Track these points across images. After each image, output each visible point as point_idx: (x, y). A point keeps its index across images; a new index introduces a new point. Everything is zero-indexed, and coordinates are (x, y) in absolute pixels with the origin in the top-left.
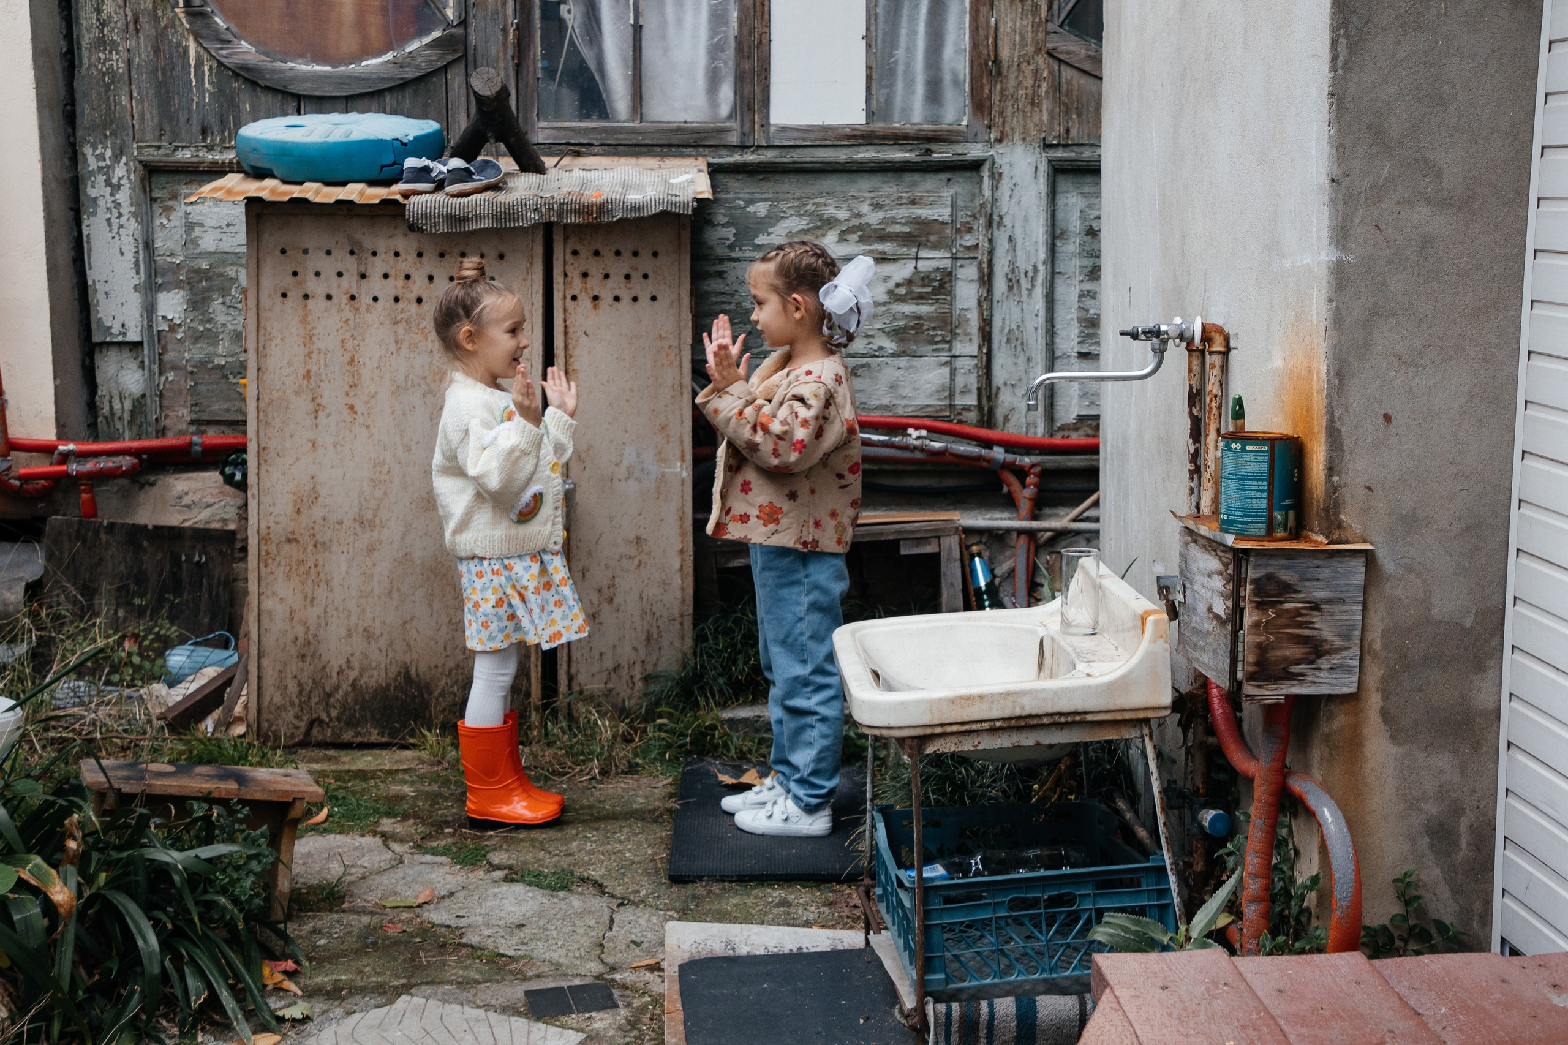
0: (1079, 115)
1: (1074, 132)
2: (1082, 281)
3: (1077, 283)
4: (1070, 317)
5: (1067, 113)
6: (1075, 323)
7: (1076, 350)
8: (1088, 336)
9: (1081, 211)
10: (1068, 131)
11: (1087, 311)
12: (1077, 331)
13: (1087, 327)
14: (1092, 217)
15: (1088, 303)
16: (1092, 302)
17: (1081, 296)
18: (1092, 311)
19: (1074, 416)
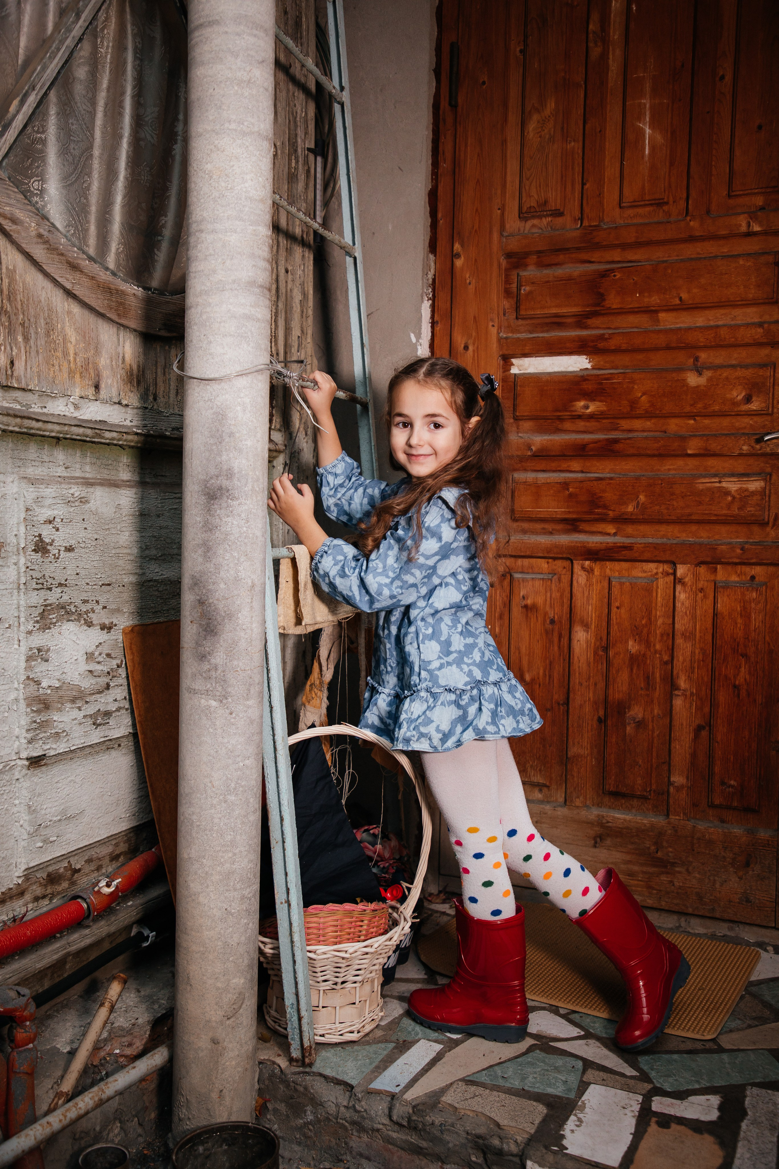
0: (26, 339)
1: (20, 366)
2: (30, 633)
3: (22, 636)
4: (13, 696)
5: (10, 331)
6: (22, 704)
7: (24, 755)
8: (43, 725)
9: (27, 510)
10: (12, 363)
11: (38, 683)
12: (24, 721)
13: (39, 712)
14: (42, 519)
15: (40, 668)
16: (44, 666)
17: (29, 659)
18: (44, 684)
19: (19, 872)
